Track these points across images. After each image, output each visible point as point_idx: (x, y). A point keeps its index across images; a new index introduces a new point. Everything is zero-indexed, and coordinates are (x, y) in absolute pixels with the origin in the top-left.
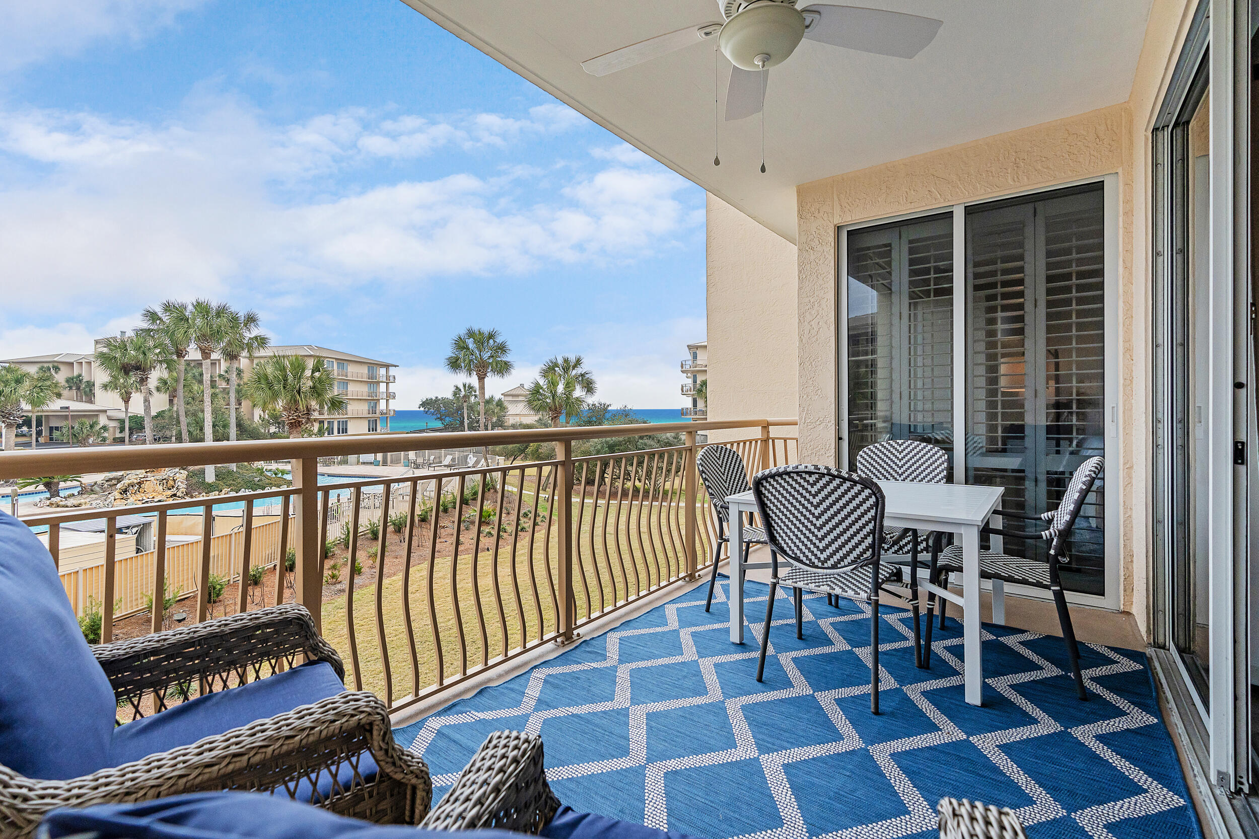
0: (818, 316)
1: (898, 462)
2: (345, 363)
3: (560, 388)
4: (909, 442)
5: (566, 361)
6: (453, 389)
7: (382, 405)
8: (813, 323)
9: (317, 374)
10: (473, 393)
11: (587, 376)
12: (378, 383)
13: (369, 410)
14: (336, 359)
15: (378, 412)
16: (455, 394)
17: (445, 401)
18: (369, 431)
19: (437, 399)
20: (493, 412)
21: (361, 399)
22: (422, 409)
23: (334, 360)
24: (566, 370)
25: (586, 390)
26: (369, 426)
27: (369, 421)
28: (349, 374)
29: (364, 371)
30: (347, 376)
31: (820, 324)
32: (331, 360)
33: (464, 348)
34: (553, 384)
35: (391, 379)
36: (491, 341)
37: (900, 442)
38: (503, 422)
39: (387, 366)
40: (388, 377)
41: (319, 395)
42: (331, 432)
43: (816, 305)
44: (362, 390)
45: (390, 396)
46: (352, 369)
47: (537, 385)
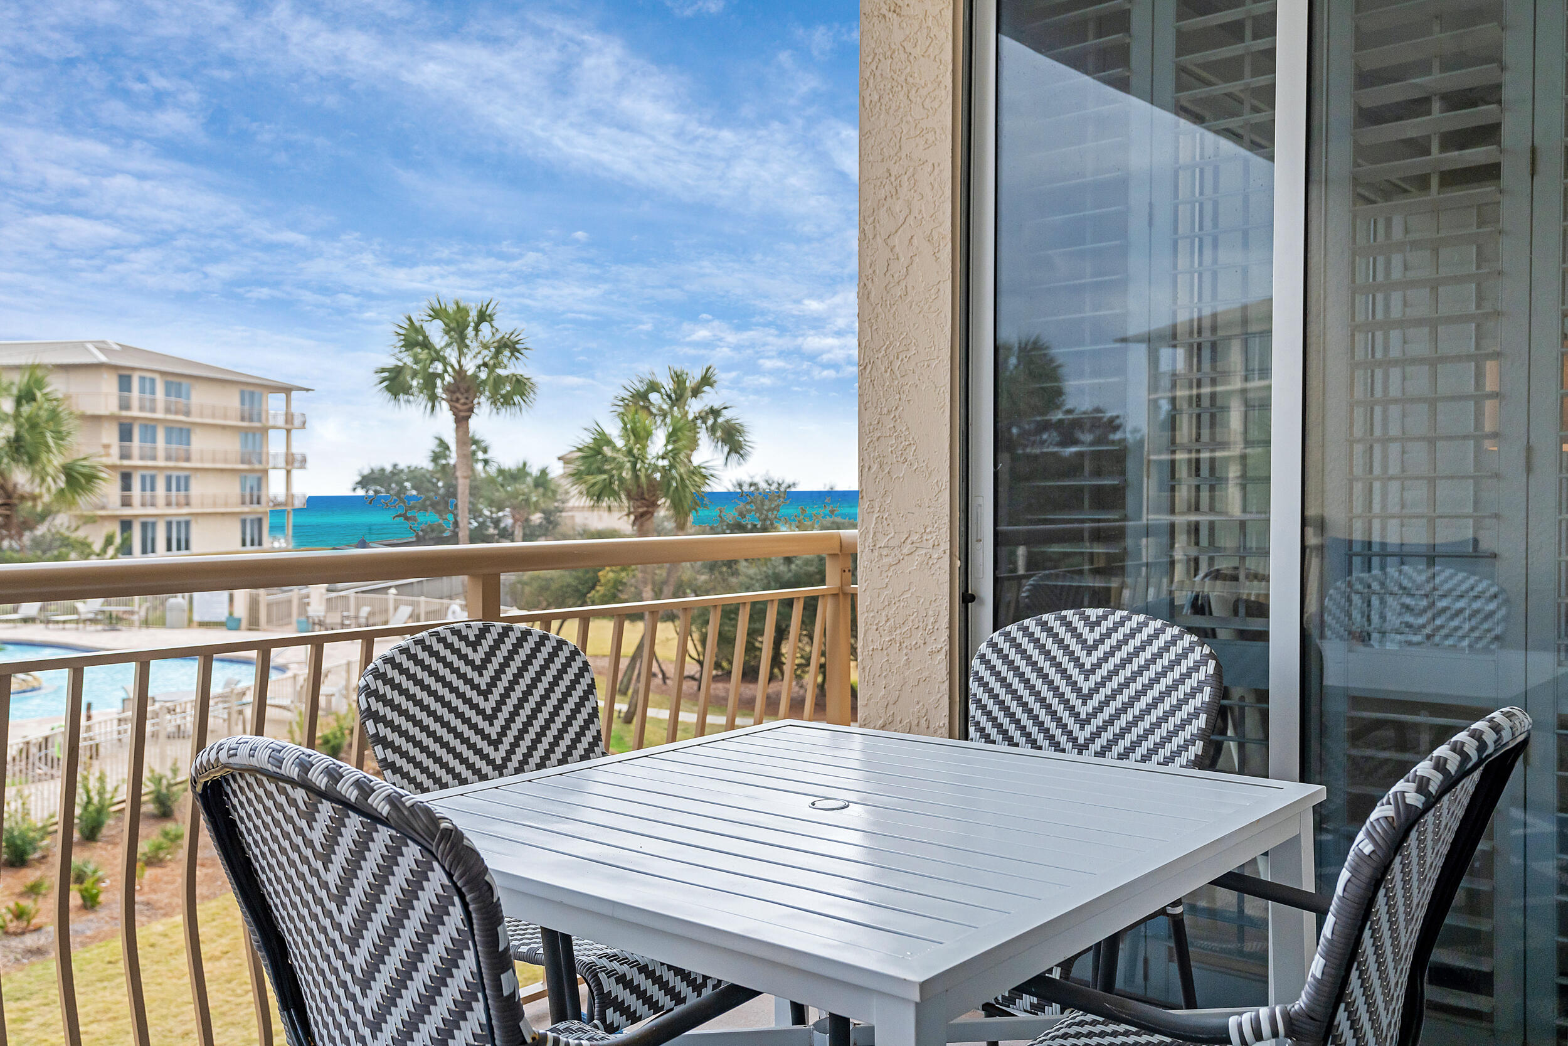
0: (911, 220)
1: (1079, 678)
2: (184, 381)
3: (658, 444)
4: (1119, 614)
5: (679, 379)
6: (433, 445)
7: (275, 486)
8: (896, 240)
9: (26, 409)
10: (480, 455)
11: (727, 414)
12: (265, 430)
13: (243, 497)
14: (163, 373)
15: (263, 500)
16: (436, 458)
17: (415, 476)
18: (244, 544)
19: (396, 472)
20: (527, 501)
21: (222, 470)
22: (360, 492)
23: (157, 377)
24: (678, 398)
25: (726, 449)
26: (244, 533)
27: (244, 522)
28: (194, 409)
29: (231, 401)
30: (187, 413)
31: (915, 241)
32: (148, 375)
33: (417, 344)
34: (638, 435)
35: (297, 422)
36: (485, 327)
37: (1093, 613)
38: (556, 524)
39: (287, 390)
40: (289, 418)
41: (33, 460)
42: (148, 547)
43: (905, 184)
44: (228, 447)
45: (293, 462)
46: (200, 398)
47: (602, 440)
